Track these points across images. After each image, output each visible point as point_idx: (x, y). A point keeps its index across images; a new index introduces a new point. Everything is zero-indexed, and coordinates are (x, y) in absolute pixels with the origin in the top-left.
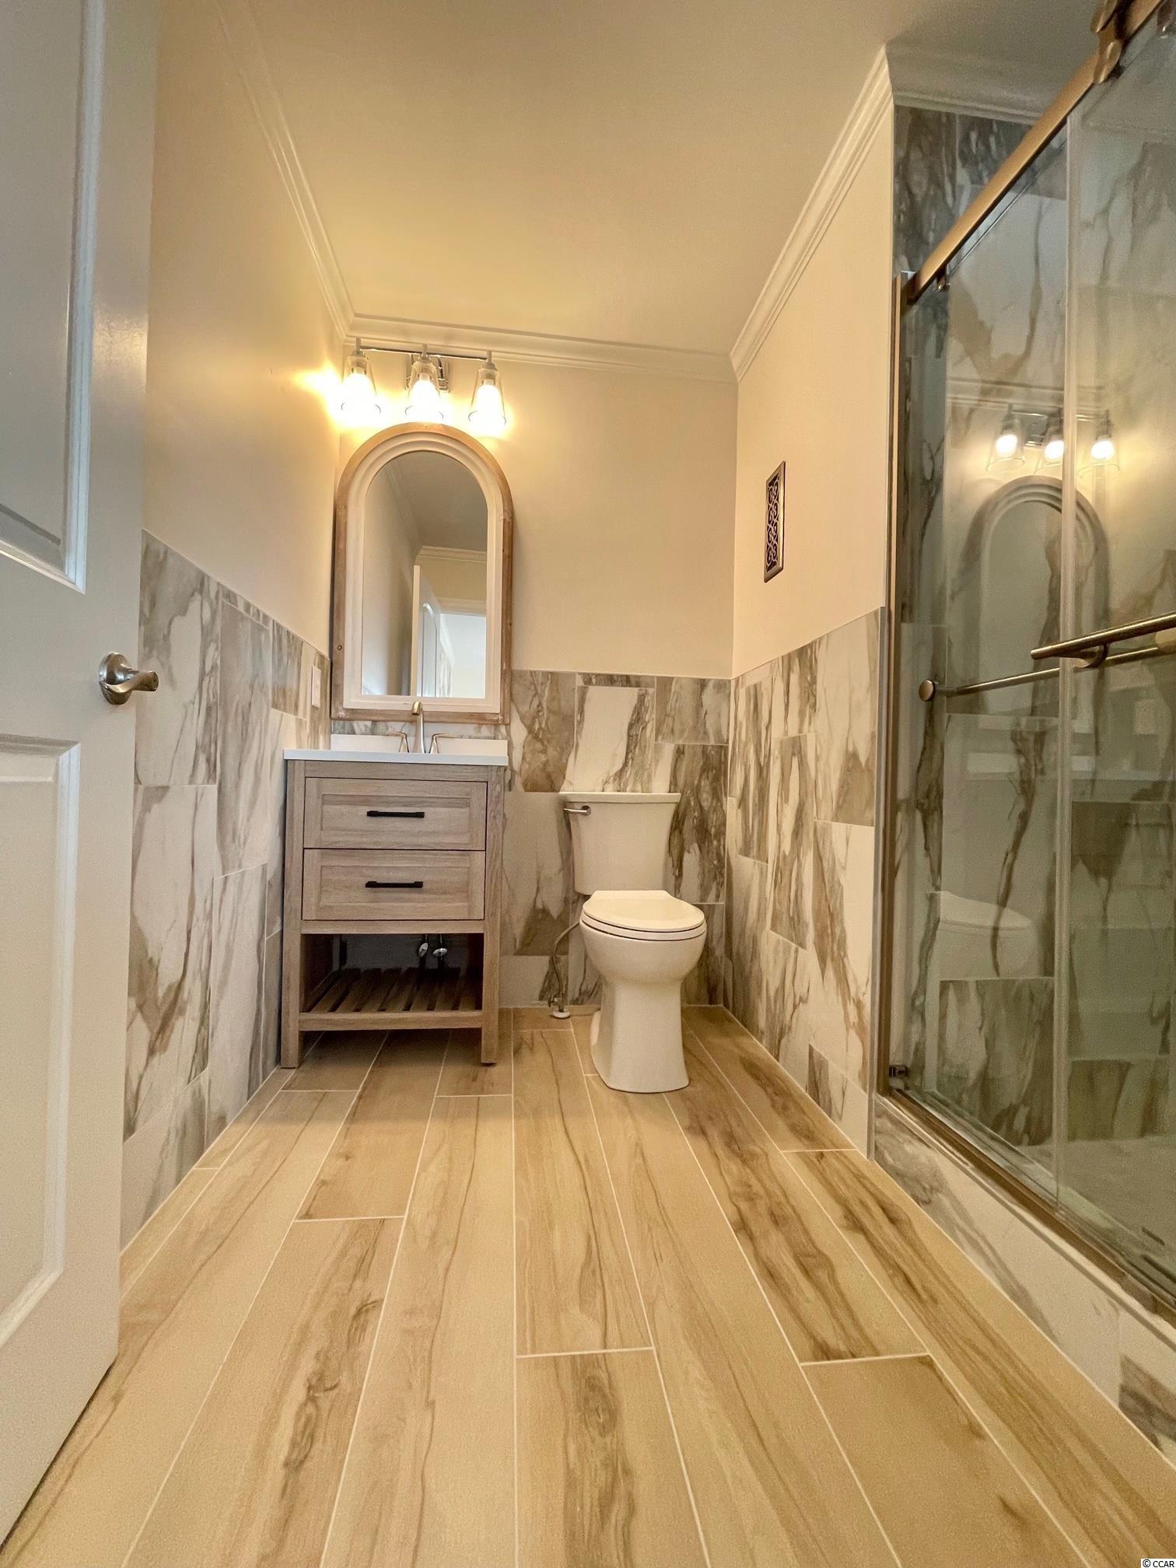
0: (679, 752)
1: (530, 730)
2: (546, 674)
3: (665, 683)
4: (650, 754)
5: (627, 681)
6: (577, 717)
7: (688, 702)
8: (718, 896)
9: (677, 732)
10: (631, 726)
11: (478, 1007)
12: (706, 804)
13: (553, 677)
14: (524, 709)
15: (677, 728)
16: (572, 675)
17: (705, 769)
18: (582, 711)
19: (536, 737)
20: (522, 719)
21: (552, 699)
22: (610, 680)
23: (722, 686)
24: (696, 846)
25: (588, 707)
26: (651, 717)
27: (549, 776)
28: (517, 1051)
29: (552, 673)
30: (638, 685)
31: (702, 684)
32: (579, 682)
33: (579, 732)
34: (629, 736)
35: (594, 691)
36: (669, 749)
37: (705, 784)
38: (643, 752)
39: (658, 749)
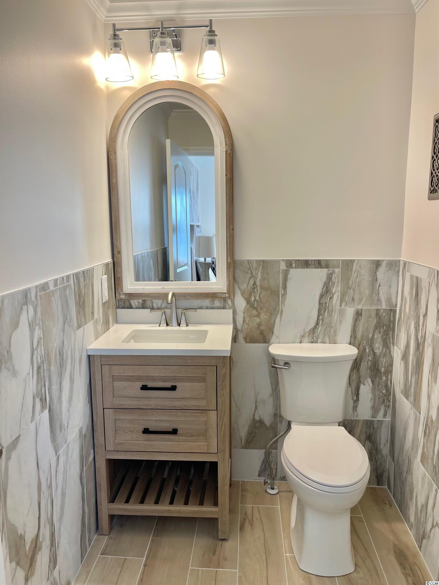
0: (358, 314)
1: (248, 302)
2: (258, 262)
3: (348, 265)
4: (335, 316)
5: (319, 264)
6: (282, 292)
7: (366, 278)
8: (385, 415)
9: (356, 301)
10: (321, 296)
11: (216, 504)
12: (378, 351)
13: (264, 264)
14: (244, 286)
15: (356, 297)
16: (278, 262)
17: (378, 326)
18: (285, 287)
19: (252, 306)
20: (243, 294)
21: (263, 279)
22: (306, 264)
23: (393, 265)
24: (369, 380)
25: (289, 285)
26: (337, 290)
27: (262, 333)
28: (242, 527)
29: (263, 261)
30: (327, 267)
31: (377, 264)
32: (283, 266)
33: (284, 302)
34: (320, 304)
35: (293, 272)
36: (350, 312)
37: (378, 337)
38: (330, 315)
39: (342, 313)
